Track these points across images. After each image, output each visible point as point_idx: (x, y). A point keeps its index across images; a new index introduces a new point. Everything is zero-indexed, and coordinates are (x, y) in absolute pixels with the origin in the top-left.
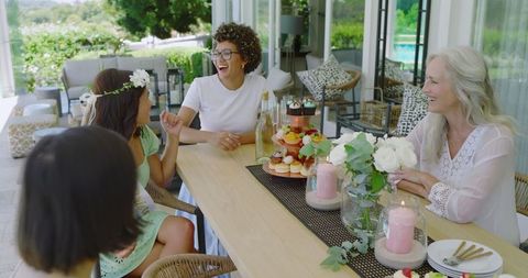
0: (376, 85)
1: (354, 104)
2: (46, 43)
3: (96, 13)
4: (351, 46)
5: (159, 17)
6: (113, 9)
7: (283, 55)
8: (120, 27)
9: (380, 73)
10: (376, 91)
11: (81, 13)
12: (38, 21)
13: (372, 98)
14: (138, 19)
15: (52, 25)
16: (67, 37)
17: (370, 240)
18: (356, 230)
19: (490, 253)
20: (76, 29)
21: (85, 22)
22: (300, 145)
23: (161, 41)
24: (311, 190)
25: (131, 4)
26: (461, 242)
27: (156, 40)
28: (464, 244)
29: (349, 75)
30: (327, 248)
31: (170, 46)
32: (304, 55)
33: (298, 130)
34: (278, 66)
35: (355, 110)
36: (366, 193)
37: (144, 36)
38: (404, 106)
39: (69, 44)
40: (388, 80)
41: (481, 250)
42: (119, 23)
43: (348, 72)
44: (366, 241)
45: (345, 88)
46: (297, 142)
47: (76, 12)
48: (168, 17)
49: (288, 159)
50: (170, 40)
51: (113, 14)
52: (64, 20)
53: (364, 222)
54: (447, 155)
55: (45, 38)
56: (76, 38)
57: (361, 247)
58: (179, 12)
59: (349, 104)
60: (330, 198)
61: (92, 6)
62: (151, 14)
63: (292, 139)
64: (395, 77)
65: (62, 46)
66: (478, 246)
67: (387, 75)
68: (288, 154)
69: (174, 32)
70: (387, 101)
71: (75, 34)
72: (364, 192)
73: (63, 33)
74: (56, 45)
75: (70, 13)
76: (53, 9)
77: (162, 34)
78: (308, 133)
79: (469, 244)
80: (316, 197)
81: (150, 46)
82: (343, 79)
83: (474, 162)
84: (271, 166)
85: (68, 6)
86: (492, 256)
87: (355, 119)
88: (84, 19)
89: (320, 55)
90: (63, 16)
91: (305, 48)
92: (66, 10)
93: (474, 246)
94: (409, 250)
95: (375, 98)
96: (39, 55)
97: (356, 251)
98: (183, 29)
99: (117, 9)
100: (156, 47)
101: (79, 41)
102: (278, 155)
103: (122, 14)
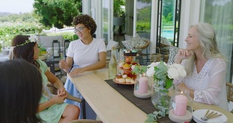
0: (157, 47)
1: (147, 55)
2: (7, 31)
3: (29, 18)
4: (144, 31)
5: (58, 19)
6: (37, 16)
7: (114, 35)
8: (40, 24)
9: (158, 42)
10: (157, 49)
11: (22, 18)
12: (3, 21)
13: (155, 52)
14: (49, 19)
15: (9, 23)
16: (16, 28)
17: (166, 111)
18: (159, 106)
19: (221, 115)
20: (21, 24)
21: (24, 22)
22: (130, 69)
23: (59, 30)
24: (136, 89)
25: (45, 13)
26: (207, 110)
27: (57, 29)
28: (208, 111)
29: (145, 43)
30: (146, 115)
31: (63, 32)
32: (124, 35)
33: (129, 63)
34: (112, 39)
35: (147, 57)
36: (163, 89)
37: (51, 27)
38: (170, 55)
39: (17, 31)
40: (162, 44)
41: (217, 113)
42: (40, 21)
43: (145, 41)
44: (164, 111)
45: (143, 48)
46: (129, 68)
47: (20, 18)
48: (62, 19)
49: (125, 76)
50: (63, 29)
51: (37, 18)
52: (15, 21)
53: (162, 103)
54: (196, 72)
55: (6, 28)
56: (20, 29)
57: (162, 114)
58: (67, 17)
59: (145, 55)
60: (146, 93)
61: (27, 15)
62: (55, 18)
63: (126, 67)
64: (165, 43)
65: (14, 32)
66: (215, 112)
67: (161, 42)
68: (124, 74)
69: (64, 26)
70: (162, 54)
71: (20, 27)
72: (162, 89)
73: (15, 26)
74: (11, 32)
75: (17, 18)
76: (10, 16)
77: (60, 27)
78: (134, 64)
79: (211, 111)
80: (139, 92)
81: (54, 32)
82: (142, 44)
83: (209, 75)
84: (117, 79)
85: (16, 15)
86: (221, 116)
87: (148, 61)
88: (24, 20)
89: (131, 34)
90: (14, 19)
91: (124, 32)
92: (16, 17)
93: (213, 112)
94: (184, 114)
95: (157, 52)
96: (3, 36)
97: (160, 116)
98: (69, 24)
99: (39, 16)
100: (57, 32)
101: (22, 30)
102: (119, 75)
103: (42, 18)
